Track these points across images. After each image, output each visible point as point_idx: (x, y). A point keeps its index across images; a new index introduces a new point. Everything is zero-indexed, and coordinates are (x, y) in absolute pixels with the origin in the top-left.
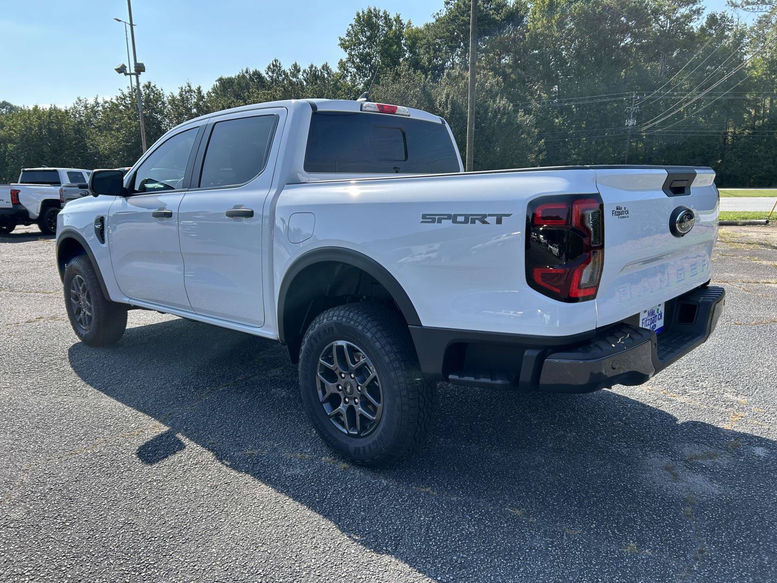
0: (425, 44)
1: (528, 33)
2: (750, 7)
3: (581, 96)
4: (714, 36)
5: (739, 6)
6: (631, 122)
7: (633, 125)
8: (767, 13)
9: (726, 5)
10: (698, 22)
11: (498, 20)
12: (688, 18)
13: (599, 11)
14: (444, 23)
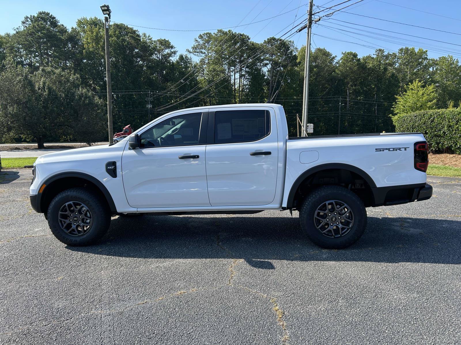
0: (10, 47)
1: (85, 50)
2: (196, 54)
3: (120, 90)
4: (183, 66)
5: (191, 53)
6: (149, 106)
7: (151, 108)
8: (203, 58)
9: (186, 51)
10: (175, 58)
11: (63, 40)
12: (170, 55)
13: (125, 45)
14: (24, 35)
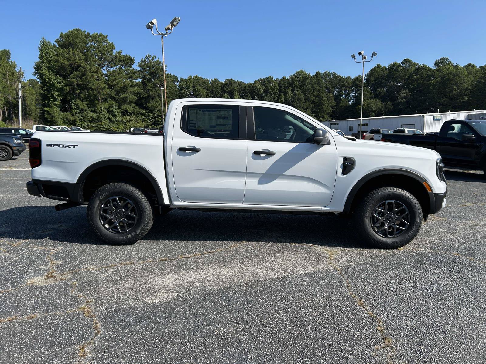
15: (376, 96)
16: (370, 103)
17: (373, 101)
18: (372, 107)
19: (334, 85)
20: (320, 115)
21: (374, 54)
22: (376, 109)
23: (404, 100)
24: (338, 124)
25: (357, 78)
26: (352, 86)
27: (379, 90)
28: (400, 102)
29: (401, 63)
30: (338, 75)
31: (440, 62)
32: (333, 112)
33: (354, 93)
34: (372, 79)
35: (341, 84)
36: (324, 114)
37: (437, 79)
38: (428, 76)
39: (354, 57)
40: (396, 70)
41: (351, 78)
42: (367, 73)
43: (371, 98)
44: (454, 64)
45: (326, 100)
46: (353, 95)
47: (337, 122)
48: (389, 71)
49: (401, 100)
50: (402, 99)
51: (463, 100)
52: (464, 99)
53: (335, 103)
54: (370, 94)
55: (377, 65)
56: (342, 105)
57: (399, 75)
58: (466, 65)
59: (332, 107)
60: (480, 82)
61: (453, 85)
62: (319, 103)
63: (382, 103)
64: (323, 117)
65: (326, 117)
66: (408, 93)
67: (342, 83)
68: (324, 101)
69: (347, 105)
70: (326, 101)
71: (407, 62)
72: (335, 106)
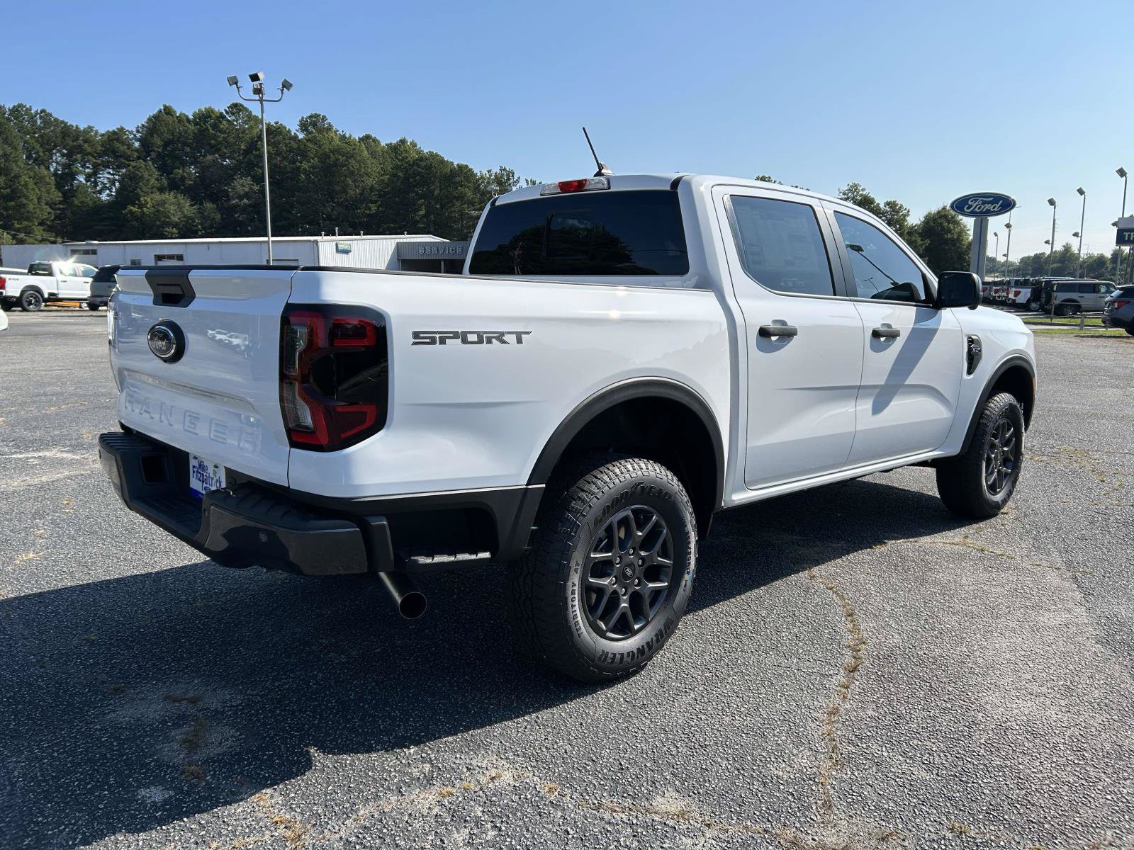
15: (174, 186)
16: (163, 203)
17: (169, 197)
18: (169, 212)
19: (48, 145)
20: (18, 224)
21: (286, 85)
22: (179, 219)
23: (245, 201)
24: (94, 252)
25: (114, 132)
26: (105, 153)
27: (181, 171)
28: (236, 206)
29: (226, 110)
30: (56, 120)
31: (310, 123)
32: (57, 217)
33: (109, 173)
34: (158, 141)
35: (71, 143)
36: (30, 224)
37: (312, 161)
38: (291, 150)
39: (236, 83)
40: (215, 126)
41: (97, 132)
42: (140, 125)
43: (161, 190)
44: (338, 131)
45: (31, 185)
46: (108, 178)
47: (91, 248)
48: (198, 127)
49: (237, 200)
50: (241, 198)
51: (368, 212)
52: (370, 209)
53: (60, 194)
54: (157, 180)
55: (166, 107)
56: (81, 202)
57: (225, 139)
58: (361, 137)
59: (51, 205)
60: (395, 175)
61: (346, 176)
62: (8, 190)
63: (191, 205)
64: (28, 232)
65: (39, 232)
66: (253, 185)
67: (73, 141)
68: (26, 185)
69: (95, 202)
70: (31, 187)
71: (240, 110)
72: (61, 203)
